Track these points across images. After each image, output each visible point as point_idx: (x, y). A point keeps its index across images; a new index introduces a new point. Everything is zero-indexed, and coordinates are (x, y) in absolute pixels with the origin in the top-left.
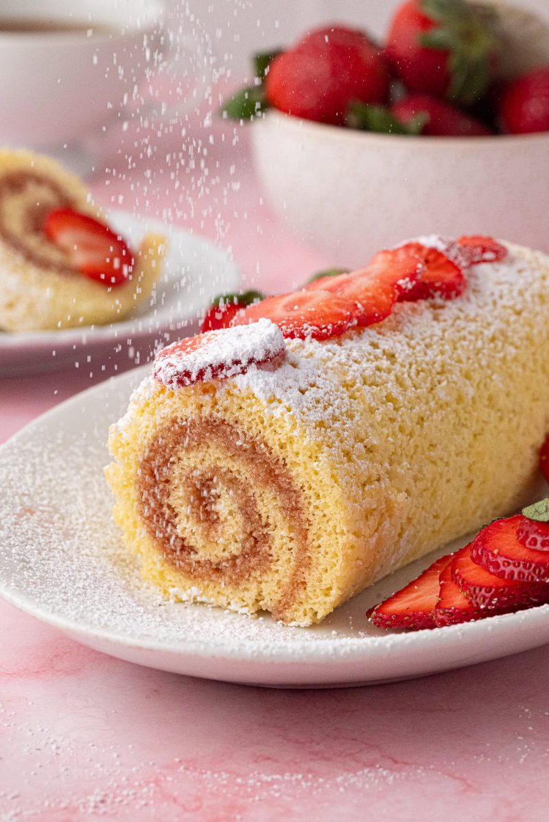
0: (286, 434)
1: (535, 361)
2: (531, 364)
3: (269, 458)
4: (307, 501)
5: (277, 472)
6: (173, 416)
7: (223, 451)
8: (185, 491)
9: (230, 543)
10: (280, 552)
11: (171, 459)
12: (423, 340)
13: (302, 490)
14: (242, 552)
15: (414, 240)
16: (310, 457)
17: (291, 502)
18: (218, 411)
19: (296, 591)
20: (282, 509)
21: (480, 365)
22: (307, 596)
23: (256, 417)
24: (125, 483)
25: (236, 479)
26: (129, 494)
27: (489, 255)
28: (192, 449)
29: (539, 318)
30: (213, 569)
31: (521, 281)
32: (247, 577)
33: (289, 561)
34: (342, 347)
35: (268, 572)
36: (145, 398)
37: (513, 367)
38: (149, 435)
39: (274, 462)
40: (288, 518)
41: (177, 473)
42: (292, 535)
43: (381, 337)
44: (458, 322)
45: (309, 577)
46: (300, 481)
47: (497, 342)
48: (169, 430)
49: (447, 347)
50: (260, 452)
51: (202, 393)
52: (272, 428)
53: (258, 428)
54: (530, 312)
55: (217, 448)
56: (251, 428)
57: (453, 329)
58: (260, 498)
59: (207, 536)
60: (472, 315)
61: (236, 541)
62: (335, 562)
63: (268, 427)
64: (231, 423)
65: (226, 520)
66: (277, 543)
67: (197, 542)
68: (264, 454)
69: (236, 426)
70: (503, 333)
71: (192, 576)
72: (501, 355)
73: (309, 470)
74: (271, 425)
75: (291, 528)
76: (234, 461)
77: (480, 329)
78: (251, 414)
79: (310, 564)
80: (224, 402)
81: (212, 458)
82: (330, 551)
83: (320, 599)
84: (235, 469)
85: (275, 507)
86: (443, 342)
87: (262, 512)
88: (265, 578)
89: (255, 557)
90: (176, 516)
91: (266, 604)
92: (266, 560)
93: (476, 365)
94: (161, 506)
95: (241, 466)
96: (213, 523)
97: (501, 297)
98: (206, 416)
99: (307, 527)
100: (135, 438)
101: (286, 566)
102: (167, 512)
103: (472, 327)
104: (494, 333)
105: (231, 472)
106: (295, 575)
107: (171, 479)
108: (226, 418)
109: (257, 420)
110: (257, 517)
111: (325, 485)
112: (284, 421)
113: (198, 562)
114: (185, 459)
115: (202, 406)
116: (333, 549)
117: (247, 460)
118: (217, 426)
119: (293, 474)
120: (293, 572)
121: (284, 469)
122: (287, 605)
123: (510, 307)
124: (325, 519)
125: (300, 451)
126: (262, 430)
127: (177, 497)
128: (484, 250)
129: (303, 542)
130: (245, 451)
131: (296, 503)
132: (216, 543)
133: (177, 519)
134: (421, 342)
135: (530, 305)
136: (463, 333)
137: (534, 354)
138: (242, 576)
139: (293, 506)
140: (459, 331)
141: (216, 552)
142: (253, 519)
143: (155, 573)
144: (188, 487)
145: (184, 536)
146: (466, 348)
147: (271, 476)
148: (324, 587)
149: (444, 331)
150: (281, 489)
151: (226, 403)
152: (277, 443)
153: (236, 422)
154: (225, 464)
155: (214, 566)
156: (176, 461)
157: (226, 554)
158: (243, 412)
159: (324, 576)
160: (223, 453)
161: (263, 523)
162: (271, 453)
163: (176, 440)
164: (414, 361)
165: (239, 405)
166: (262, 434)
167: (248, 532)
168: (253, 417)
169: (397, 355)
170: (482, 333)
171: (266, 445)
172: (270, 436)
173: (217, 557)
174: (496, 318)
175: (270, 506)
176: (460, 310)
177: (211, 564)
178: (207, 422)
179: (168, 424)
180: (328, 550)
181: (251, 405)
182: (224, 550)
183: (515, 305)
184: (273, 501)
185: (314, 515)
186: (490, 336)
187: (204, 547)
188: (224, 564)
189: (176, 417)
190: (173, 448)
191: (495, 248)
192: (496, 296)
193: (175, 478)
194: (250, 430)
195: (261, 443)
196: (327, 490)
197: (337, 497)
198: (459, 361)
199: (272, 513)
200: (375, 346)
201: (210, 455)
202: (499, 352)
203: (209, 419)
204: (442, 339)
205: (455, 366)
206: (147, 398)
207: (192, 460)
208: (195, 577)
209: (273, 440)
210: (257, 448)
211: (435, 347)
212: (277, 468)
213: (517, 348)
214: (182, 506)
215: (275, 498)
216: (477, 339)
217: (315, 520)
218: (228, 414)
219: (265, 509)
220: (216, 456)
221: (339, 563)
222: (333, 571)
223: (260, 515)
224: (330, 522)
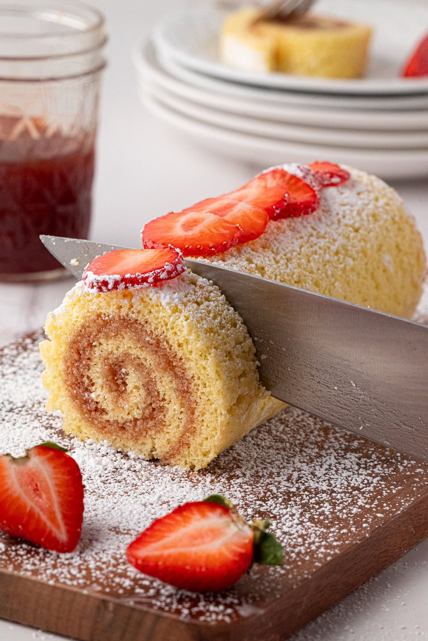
0: (184, 337)
1: (367, 270)
2: (363, 272)
3: (169, 353)
4: (196, 387)
5: (174, 364)
6: (98, 312)
7: (134, 342)
8: (102, 368)
9: (134, 409)
10: (172, 420)
11: (94, 344)
12: (285, 255)
13: (192, 379)
14: (142, 416)
15: (279, 167)
16: (201, 356)
17: (183, 387)
18: (133, 313)
19: (181, 448)
20: (176, 390)
21: (326, 274)
22: (189, 453)
23: (162, 321)
24: (55, 357)
25: (143, 364)
26: (57, 366)
27: (336, 180)
28: (111, 338)
29: (372, 234)
30: (119, 427)
31: (360, 203)
32: (144, 435)
33: (178, 427)
34: (225, 263)
35: (161, 432)
36: (77, 296)
37: (351, 276)
38: (79, 324)
39: (172, 356)
40: (180, 397)
41: (97, 354)
42: (182, 409)
43: (254, 253)
44: (312, 239)
45: (192, 441)
46: (192, 373)
47: (339, 255)
48: (95, 322)
49: (303, 260)
50: (162, 347)
51: (122, 298)
52: (173, 331)
53: (162, 329)
54: (365, 230)
55: (130, 340)
56: (157, 328)
57: (308, 245)
58: (159, 380)
59: (116, 402)
60: (322, 232)
61: (138, 408)
62: (215, 434)
63: (170, 330)
64: (143, 323)
65: (132, 392)
66: (170, 413)
67: (108, 406)
68: (165, 349)
69: (145, 325)
70: (344, 247)
71: (104, 432)
72: (342, 266)
73: (199, 365)
74: (172, 328)
75: (182, 405)
76: (142, 351)
77: (328, 245)
78: (158, 318)
79: (195, 432)
80: (138, 306)
81: (126, 347)
82: (211, 425)
83: (199, 458)
84: (142, 357)
85: (171, 388)
86: (300, 256)
87: (160, 391)
88: (158, 436)
89: (152, 420)
90: (93, 385)
91: (157, 454)
92: (161, 425)
93: (324, 275)
94: (82, 376)
95: (147, 355)
96: (121, 393)
97: (344, 217)
98: (124, 315)
99: (195, 406)
100: (67, 324)
101: (175, 430)
102: (87, 381)
103: (322, 243)
104: (338, 248)
105: (139, 358)
106: (182, 437)
107: (92, 358)
108: (139, 319)
109: (162, 323)
110: (156, 393)
111: (211, 378)
112: (183, 326)
113: (108, 421)
114: (104, 345)
115: (121, 307)
116: (213, 425)
117: (152, 351)
118: (132, 323)
119: (186, 366)
120: (181, 435)
121: (180, 362)
122: (173, 456)
123: (350, 226)
124: (209, 402)
125: (194, 351)
126: (165, 331)
127: (95, 371)
128: (332, 175)
129: (191, 416)
130: (152, 344)
131: (187, 388)
132: (123, 408)
133: (94, 388)
134: (284, 257)
135: (366, 223)
136: (315, 248)
137: (366, 264)
138: (142, 434)
139: (184, 390)
140: (312, 247)
141: (122, 415)
142: (153, 395)
143: (73, 427)
144: (105, 365)
145: (98, 401)
146: (317, 261)
147: (170, 365)
148: (204, 451)
149: (301, 247)
150: (176, 376)
151: (139, 308)
152: (176, 343)
153: (146, 322)
154: (135, 352)
155: (120, 425)
156: (98, 345)
157: (130, 417)
158: (152, 316)
159: (205, 443)
160: (134, 344)
161: (161, 399)
162: (171, 349)
163: (99, 330)
164: (278, 273)
165: (150, 310)
166: (165, 334)
167: (149, 403)
168: (159, 320)
169: (266, 269)
170: (329, 248)
171: (167, 342)
172: (171, 336)
173: (123, 418)
174: (340, 235)
175: (167, 387)
176: (313, 229)
177: (118, 423)
178: (124, 319)
179: (94, 317)
180: (209, 425)
181: (158, 312)
182: (129, 414)
183: (354, 223)
184: (169, 384)
185: (200, 398)
186: (335, 251)
187: (113, 410)
188: (128, 424)
189: (101, 313)
190: (96, 335)
191: (340, 173)
192: (340, 216)
193: (95, 357)
194: (157, 330)
195: (164, 341)
196: (213, 382)
197: (219, 388)
198: (311, 272)
199: (168, 393)
200: (250, 261)
201: (124, 344)
202: (341, 264)
203: (126, 317)
204: (299, 254)
205: (308, 276)
206: (79, 296)
207: (110, 346)
208: (106, 432)
209: (173, 339)
210: (161, 344)
211: (294, 260)
212: (175, 361)
213: (354, 259)
214: (98, 378)
215: (171, 381)
216: (325, 253)
217: (201, 403)
218: (141, 316)
219: (163, 389)
220: (129, 345)
221: (218, 435)
222: (212, 440)
223: (158, 393)
224: (213, 405)
